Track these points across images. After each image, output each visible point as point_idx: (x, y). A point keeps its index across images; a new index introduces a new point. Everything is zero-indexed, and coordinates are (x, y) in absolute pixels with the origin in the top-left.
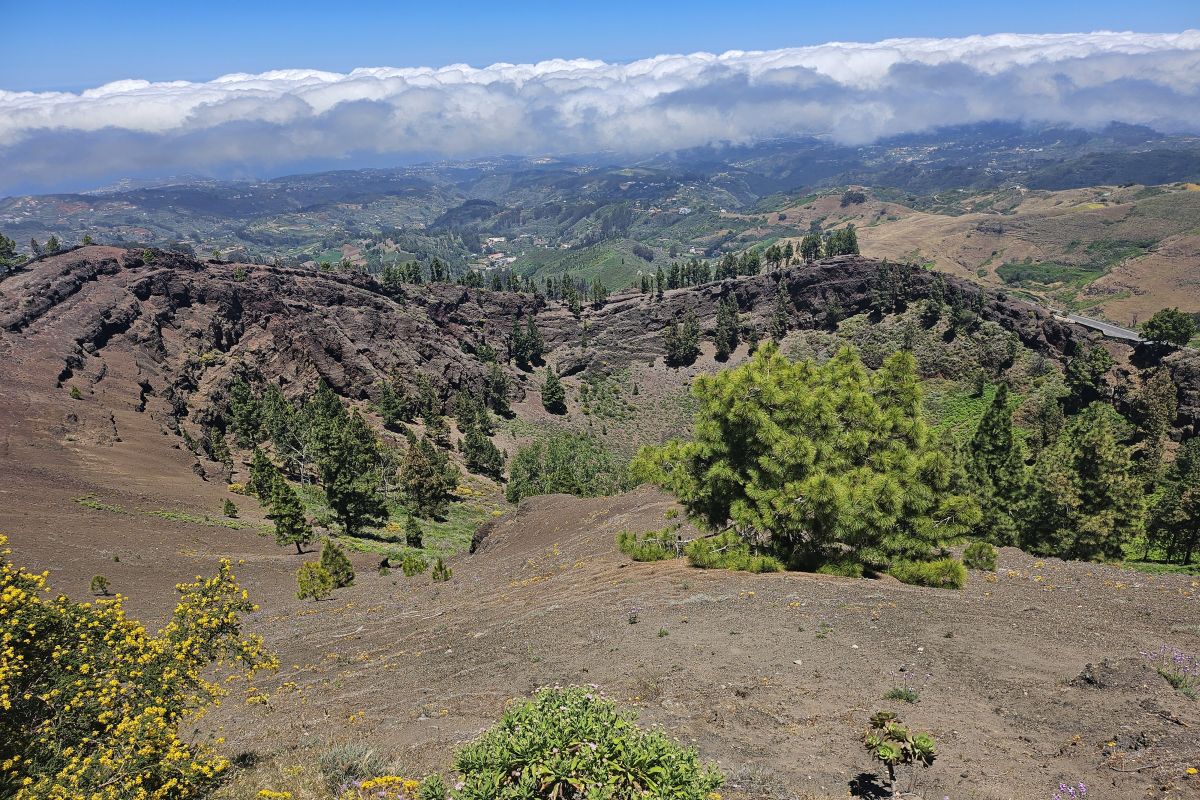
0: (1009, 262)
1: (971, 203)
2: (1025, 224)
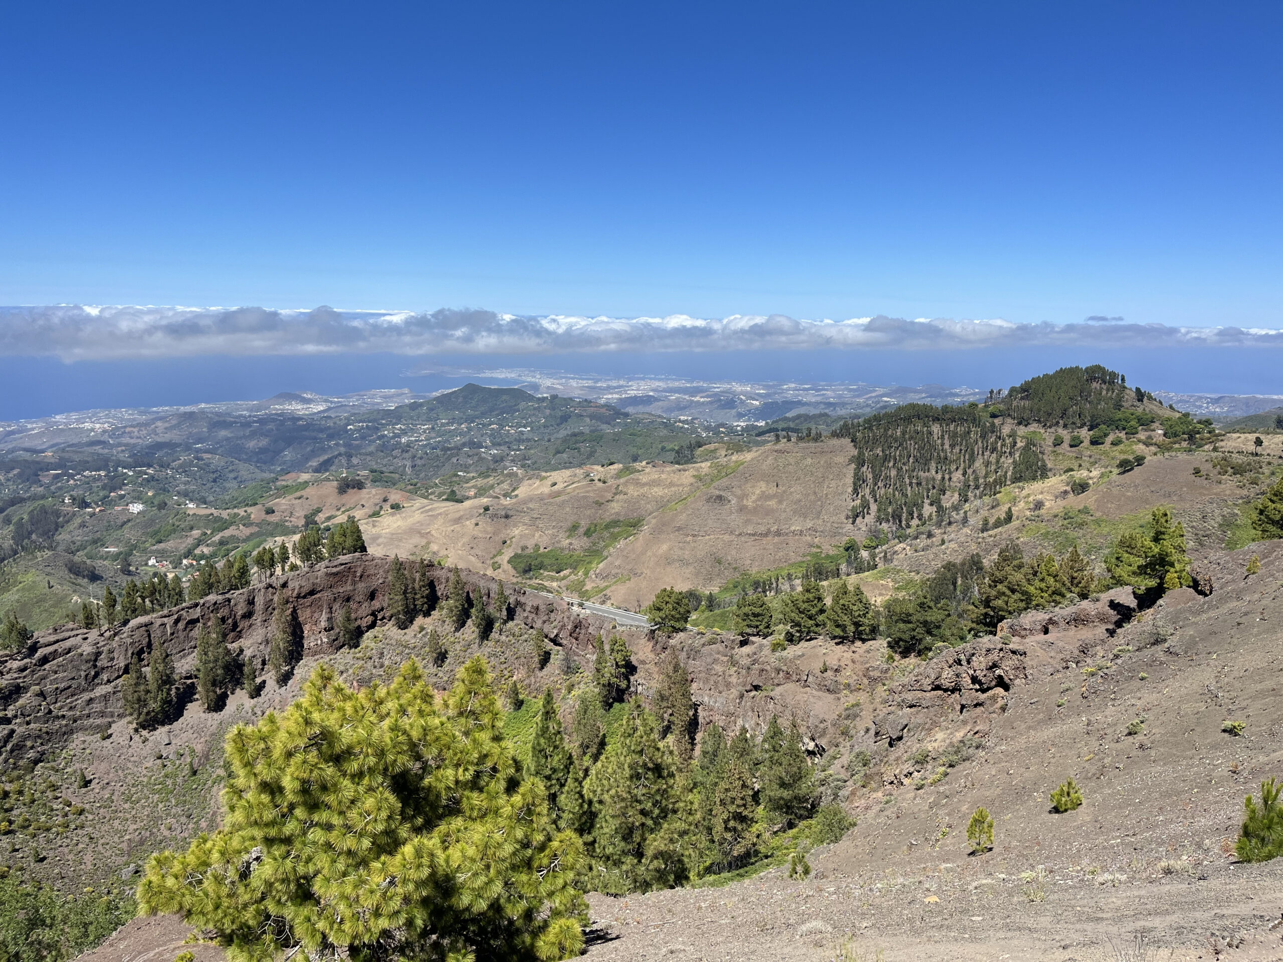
0: (519, 552)
1: (473, 487)
2: (528, 508)
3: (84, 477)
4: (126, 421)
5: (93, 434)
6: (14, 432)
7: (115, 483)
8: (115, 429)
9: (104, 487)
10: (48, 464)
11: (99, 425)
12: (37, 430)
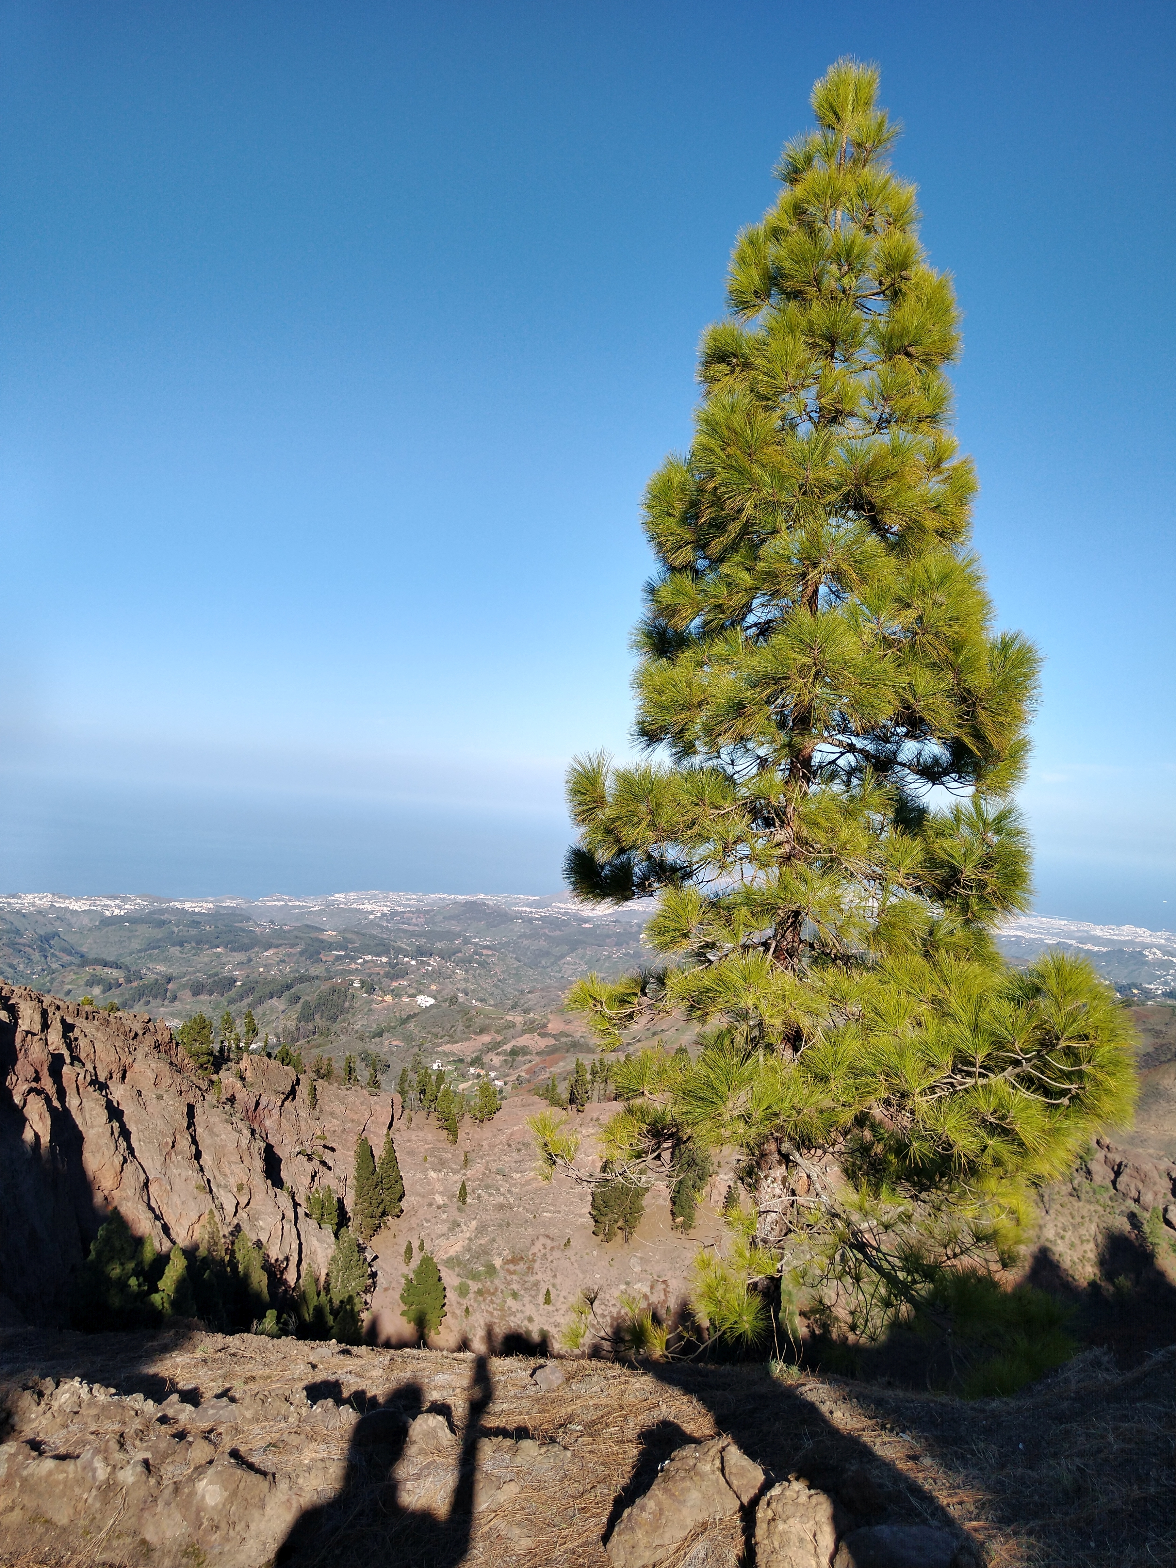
3: (365, 962)
4: (405, 906)
5: (371, 917)
6: (295, 907)
7: (397, 972)
8: (394, 913)
9: (387, 975)
10: (331, 944)
11: (378, 908)
12: (317, 908)
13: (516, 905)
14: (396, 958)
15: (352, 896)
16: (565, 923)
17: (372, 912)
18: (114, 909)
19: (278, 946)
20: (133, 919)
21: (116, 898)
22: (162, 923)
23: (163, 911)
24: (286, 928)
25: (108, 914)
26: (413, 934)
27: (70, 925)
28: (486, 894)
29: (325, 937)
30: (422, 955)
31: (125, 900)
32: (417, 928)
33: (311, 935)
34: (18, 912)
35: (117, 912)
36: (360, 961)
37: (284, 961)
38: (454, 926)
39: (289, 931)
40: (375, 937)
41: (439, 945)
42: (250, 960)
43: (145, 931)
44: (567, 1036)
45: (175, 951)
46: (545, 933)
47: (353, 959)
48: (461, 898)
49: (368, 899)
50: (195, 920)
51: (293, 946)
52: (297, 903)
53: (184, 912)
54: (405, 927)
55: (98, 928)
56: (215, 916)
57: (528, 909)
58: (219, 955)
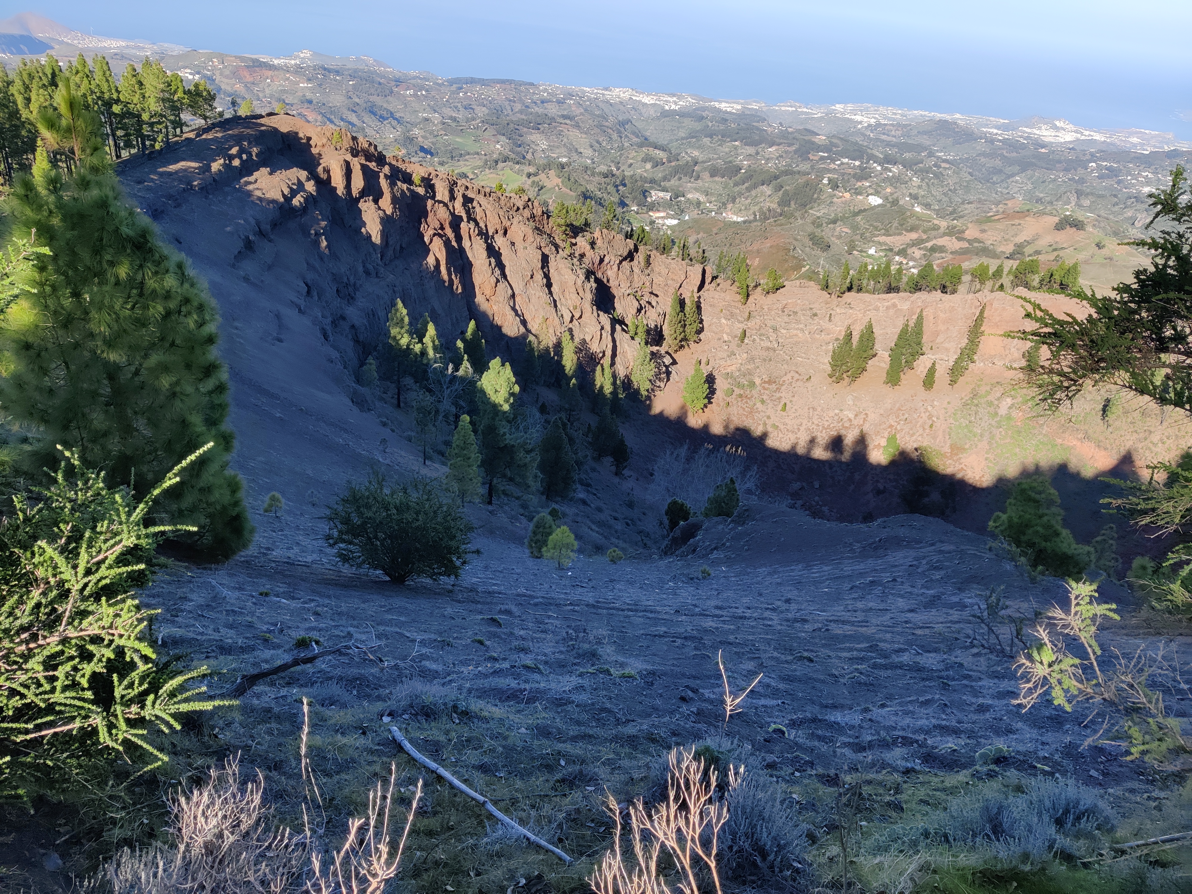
3: (842, 164)
4: (889, 119)
5: (860, 126)
6: (803, 113)
7: (863, 174)
8: (878, 125)
9: (854, 176)
10: (819, 146)
11: (866, 119)
12: (819, 115)
13: (986, 126)
14: (867, 162)
15: (850, 107)
16: (1023, 147)
17: (861, 123)
18: (672, 104)
19: (779, 145)
20: (682, 114)
21: (674, 95)
22: (702, 118)
23: (704, 109)
24: (790, 130)
25: (667, 108)
26: (889, 144)
27: (640, 114)
28: (962, 114)
29: (816, 140)
30: (888, 162)
31: (680, 98)
32: (894, 139)
33: (806, 138)
34: (607, 102)
35: (673, 107)
36: (838, 162)
37: (781, 156)
38: (925, 141)
39: (792, 133)
40: (856, 143)
41: (907, 155)
42: (757, 153)
43: (690, 124)
44: (980, 242)
45: (706, 140)
46: (1002, 154)
47: (833, 161)
48: (939, 116)
49: (861, 111)
50: (724, 118)
51: (789, 145)
52: (805, 110)
53: (719, 110)
54: (884, 137)
55: (658, 118)
56: (741, 116)
57: (995, 131)
58: (736, 148)
